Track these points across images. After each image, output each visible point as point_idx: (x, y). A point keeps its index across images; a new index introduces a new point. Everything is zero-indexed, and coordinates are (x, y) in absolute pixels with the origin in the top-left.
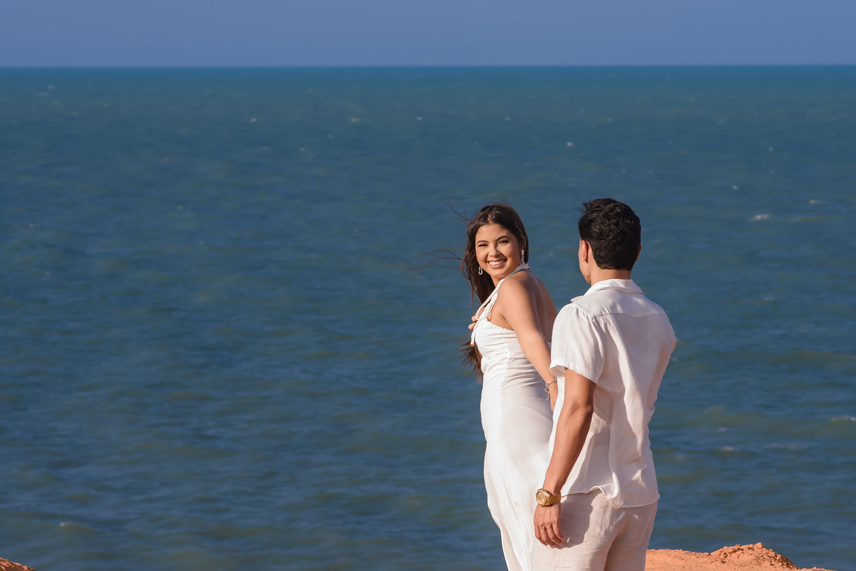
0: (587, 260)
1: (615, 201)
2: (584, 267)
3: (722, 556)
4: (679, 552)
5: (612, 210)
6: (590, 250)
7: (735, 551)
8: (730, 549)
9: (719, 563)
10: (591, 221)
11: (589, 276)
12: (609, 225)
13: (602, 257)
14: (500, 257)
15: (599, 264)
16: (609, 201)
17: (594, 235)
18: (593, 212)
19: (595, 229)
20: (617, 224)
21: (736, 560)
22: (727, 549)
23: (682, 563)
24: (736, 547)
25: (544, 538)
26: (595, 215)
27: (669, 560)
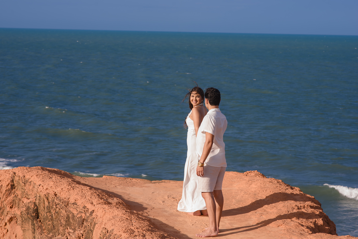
0: (207, 104)
1: (213, 88)
2: (206, 105)
3: (246, 174)
4: (236, 172)
5: (213, 90)
6: (208, 101)
7: (250, 172)
8: (249, 172)
9: (245, 176)
10: (208, 94)
11: (208, 107)
12: (212, 94)
13: (211, 103)
14: (196, 101)
15: (211, 104)
16: (212, 88)
17: (209, 97)
18: (208, 91)
19: (209, 95)
20: (214, 94)
21: (250, 175)
22: (248, 172)
23: (236, 175)
24: (250, 171)
25: (199, 174)
26: (209, 92)
27: (233, 175)
